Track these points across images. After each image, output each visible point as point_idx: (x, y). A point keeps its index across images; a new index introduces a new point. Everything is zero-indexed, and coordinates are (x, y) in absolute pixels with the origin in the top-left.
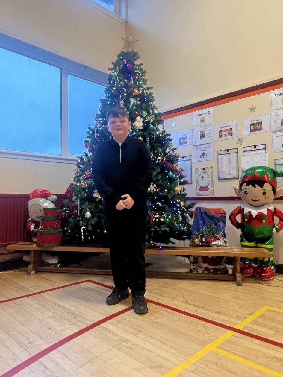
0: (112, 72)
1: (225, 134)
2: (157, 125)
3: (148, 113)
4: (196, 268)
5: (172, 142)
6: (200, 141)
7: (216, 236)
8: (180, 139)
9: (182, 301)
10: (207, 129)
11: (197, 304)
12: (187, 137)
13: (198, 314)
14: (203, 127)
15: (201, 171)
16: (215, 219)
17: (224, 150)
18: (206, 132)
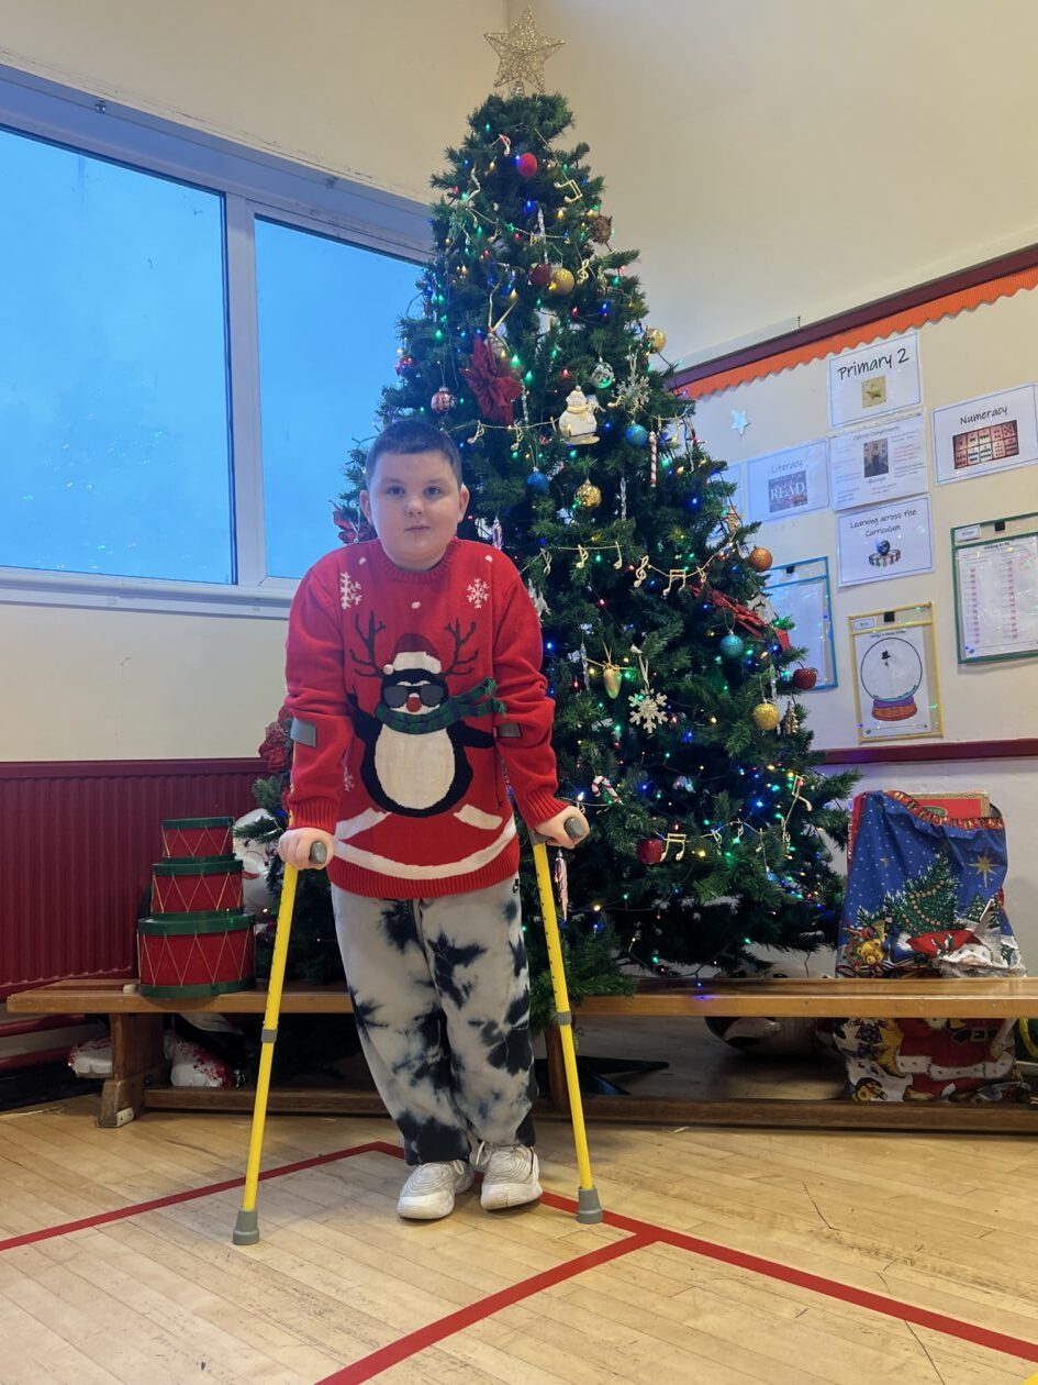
0: (449, 195)
1: (982, 448)
2: (665, 424)
3: (621, 371)
4: (873, 1076)
5: (734, 499)
6: (868, 490)
7: (963, 927)
8: (772, 484)
9: (811, 1231)
10: (894, 433)
11: (885, 1245)
12: (804, 472)
13: (889, 1292)
14: (877, 425)
15: (879, 625)
16: (954, 847)
17: (983, 525)
18: (891, 448)
